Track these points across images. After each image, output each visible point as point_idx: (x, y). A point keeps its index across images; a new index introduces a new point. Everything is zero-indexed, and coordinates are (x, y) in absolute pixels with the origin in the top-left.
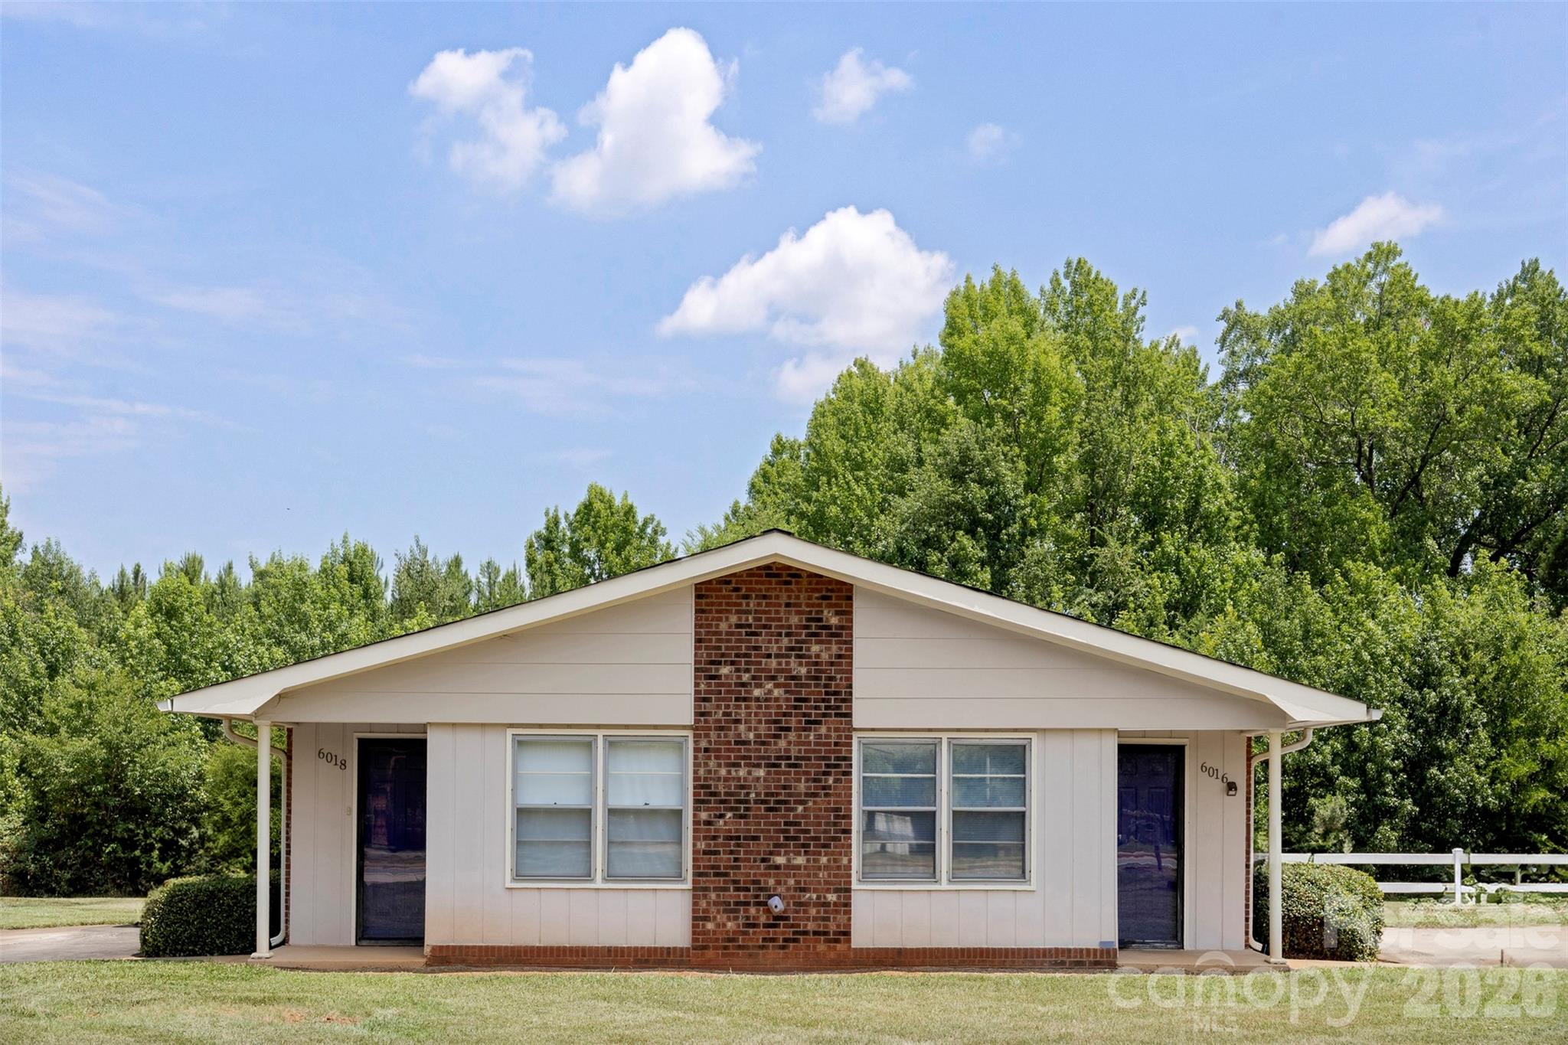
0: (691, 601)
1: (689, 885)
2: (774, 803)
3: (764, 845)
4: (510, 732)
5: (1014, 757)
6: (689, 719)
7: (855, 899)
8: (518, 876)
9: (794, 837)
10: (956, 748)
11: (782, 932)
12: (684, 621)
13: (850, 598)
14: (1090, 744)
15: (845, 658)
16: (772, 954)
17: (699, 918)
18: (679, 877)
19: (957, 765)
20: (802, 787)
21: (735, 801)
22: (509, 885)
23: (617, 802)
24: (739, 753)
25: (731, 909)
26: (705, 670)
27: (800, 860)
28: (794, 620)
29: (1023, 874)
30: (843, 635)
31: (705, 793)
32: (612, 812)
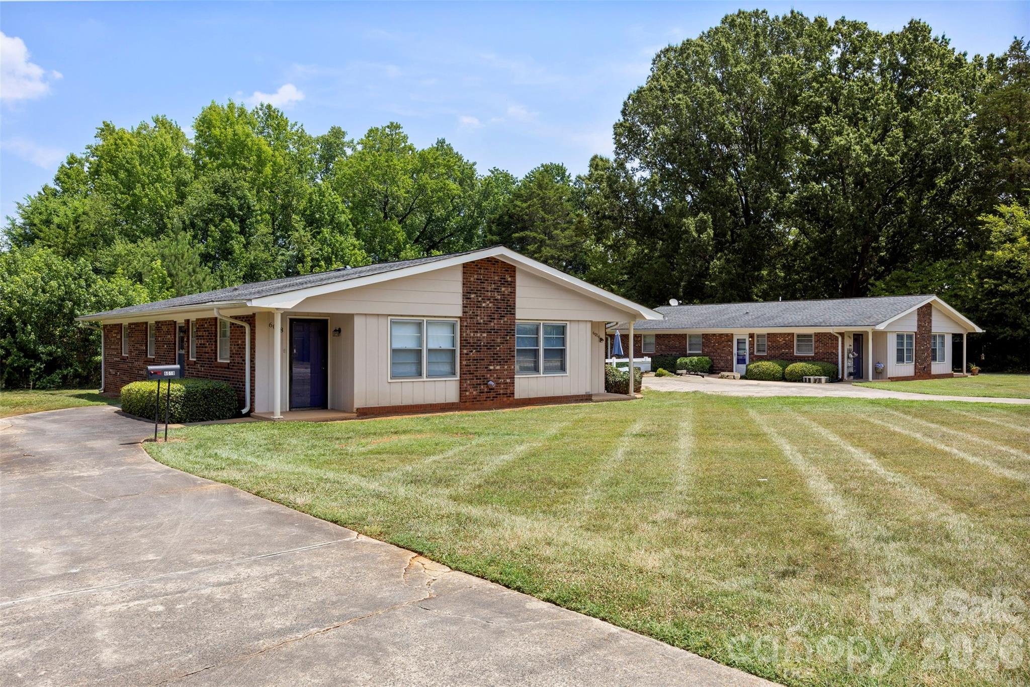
0: (461, 269)
1: (458, 378)
2: (490, 346)
3: (486, 362)
4: (389, 318)
5: (562, 330)
6: (460, 314)
7: (516, 381)
8: (393, 377)
9: (496, 359)
10: (544, 325)
11: (492, 394)
12: (459, 277)
13: (515, 271)
14: (582, 325)
15: (513, 293)
16: (489, 403)
17: (462, 391)
18: (454, 374)
19: (545, 333)
20: (499, 340)
21: (476, 346)
22: (389, 381)
23: (431, 346)
24: (477, 328)
25: (475, 387)
26: (466, 296)
27: (498, 367)
28: (496, 278)
29: (563, 368)
30: (512, 285)
31: (464, 343)
32: (430, 351)
